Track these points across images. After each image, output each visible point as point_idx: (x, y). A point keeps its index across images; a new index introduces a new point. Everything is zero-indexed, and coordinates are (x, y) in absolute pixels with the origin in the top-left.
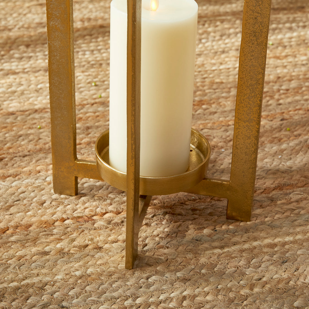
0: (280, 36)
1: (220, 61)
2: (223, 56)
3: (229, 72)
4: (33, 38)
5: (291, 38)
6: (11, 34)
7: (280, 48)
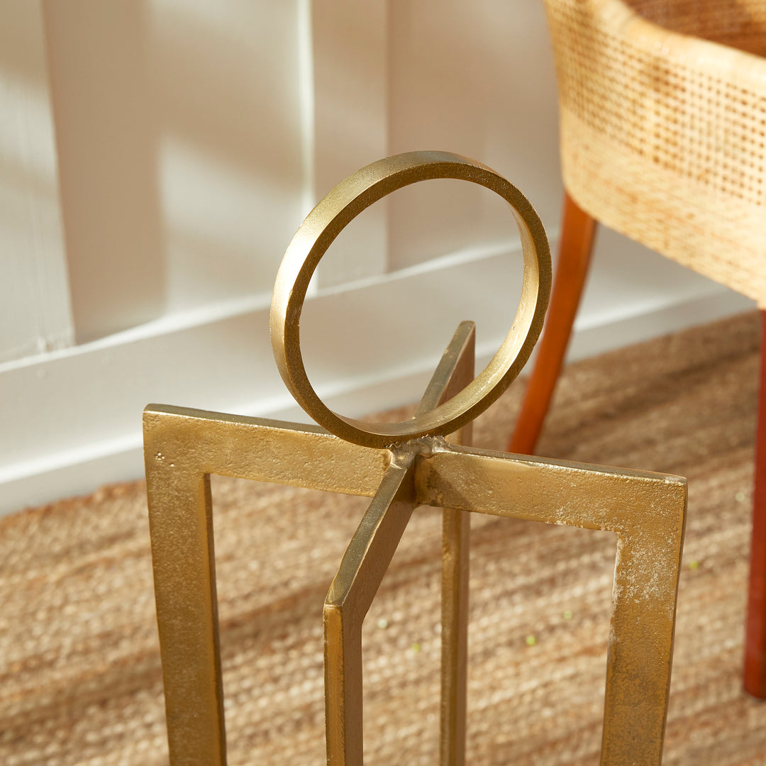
0: (578, 591)
1: (487, 681)
2: (490, 665)
3: (514, 709)
4: (108, 680)
5: (600, 591)
6: (57, 675)
7: (588, 624)
